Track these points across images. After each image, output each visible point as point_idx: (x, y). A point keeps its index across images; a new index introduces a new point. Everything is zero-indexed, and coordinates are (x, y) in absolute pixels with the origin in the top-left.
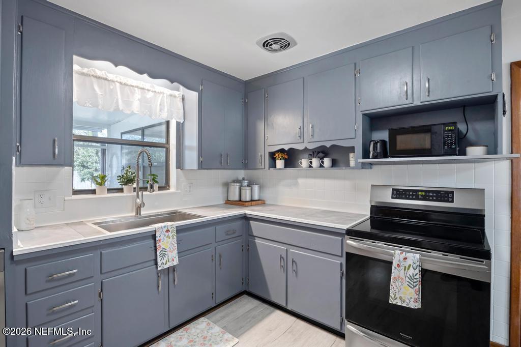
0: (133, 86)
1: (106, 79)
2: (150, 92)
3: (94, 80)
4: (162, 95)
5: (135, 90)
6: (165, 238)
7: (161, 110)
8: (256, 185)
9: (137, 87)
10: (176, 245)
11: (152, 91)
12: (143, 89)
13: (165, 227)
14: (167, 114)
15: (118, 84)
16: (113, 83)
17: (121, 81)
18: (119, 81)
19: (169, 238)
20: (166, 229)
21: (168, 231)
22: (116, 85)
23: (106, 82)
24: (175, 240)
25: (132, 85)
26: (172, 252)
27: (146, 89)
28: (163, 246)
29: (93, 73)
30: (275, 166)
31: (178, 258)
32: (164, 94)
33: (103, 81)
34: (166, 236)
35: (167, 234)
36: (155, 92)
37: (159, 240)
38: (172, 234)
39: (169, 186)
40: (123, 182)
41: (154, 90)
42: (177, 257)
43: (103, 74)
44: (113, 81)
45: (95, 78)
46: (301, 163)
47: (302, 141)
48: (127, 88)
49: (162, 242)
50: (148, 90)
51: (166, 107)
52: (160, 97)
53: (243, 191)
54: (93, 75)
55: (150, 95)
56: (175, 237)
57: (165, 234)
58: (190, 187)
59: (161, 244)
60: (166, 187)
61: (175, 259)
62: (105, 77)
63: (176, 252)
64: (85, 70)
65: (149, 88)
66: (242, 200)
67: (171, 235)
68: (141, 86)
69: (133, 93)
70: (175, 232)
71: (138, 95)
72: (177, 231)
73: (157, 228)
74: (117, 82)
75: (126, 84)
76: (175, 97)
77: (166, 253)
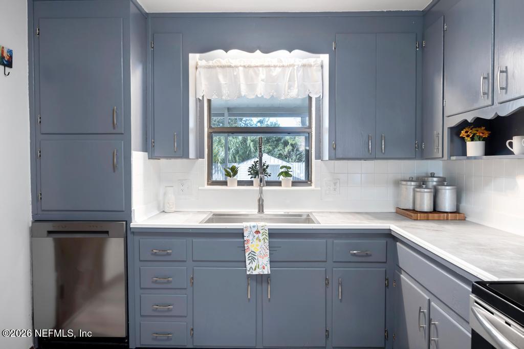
0: (257, 67)
1: (230, 67)
2: (277, 68)
3: (219, 70)
4: (291, 68)
5: (259, 71)
6: (255, 240)
7: (289, 87)
8: (447, 186)
9: (262, 66)
10: (268, 251)
11: (279, 67)
12: (269, 66)
13: (254, 227)
14: (297, 90)
15: (241, 69)
16: (237, 69)
17: (245, 64)
18: (242, 64)
19: (260, 240)
20: (255, 229)
21: (257, 232)
22: (239, 70)
23: (231, 69)
24: (267, 244)
25: (256, 65)
26: (263, 258)
27: (273, 65)
28: (252, 249)
29: (219, 64)
30: (464, 153)
31: (270, 268)
32: (294, 66)
33: (227, 69)
34: (256, 237)
35: (256, 236)
36: (283, 66)
37: (248, 241)
38: (263, 236)
39: (311, 181)
40: (251, 174)
41: (281, 64)
42: (269, 266)
43: (227, 63)
44: (237, 67)
45: (221, 68)
46: (511, 144)
47: (490, 103)
48: (251, 71)
49: (250, 243)
50: (275, 66)
51: (296, 82)
52: (288, 71)
53: (418, 195)
54: (218, 66)
55: (276, 72)
56: (267, 241)
57: (255, 234)
58: (335, 184)
59: (250, 245)
60: (307, 182)
61: (266, 268)
62: (229, 64)
63: (267, 259)
64: (211, 63)
65: (276, 64)
66: (437, 210)
67: (261, 238)
68: (266, 64)
69: (257, 74)
70: (267, 234)
71: (262, 74)
72: (269, 233)
73: (245, 226)
74: (241, 66)
75: (249, 67)
76: (310, 66)
77: (256, 257)
